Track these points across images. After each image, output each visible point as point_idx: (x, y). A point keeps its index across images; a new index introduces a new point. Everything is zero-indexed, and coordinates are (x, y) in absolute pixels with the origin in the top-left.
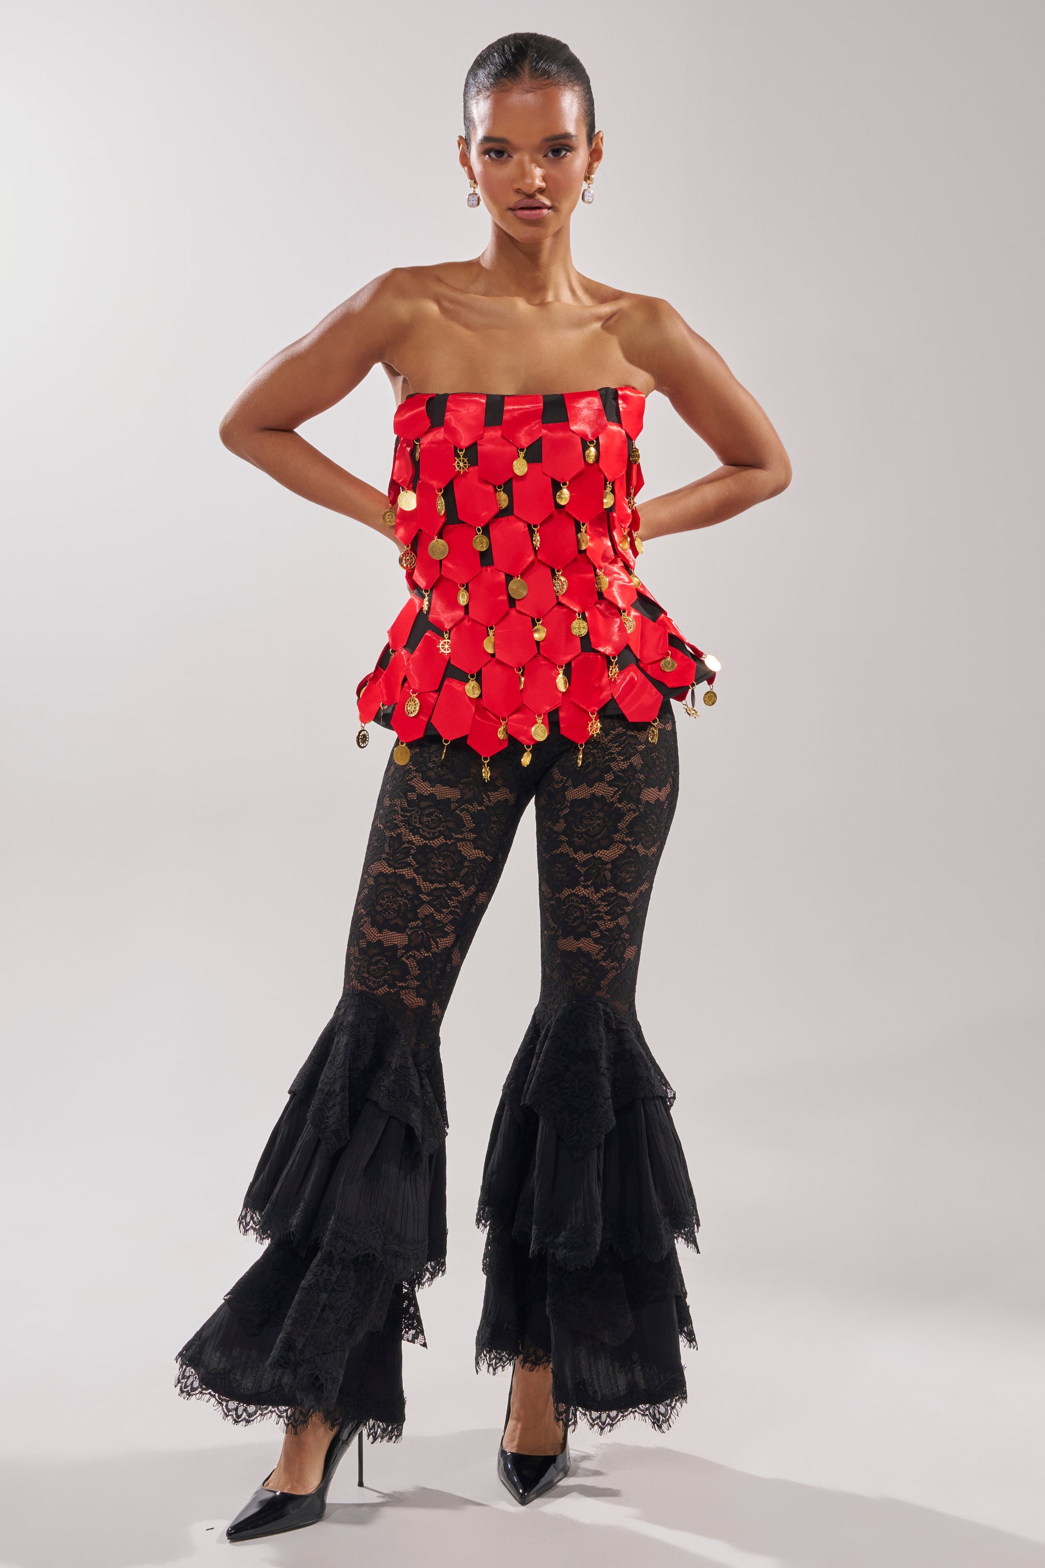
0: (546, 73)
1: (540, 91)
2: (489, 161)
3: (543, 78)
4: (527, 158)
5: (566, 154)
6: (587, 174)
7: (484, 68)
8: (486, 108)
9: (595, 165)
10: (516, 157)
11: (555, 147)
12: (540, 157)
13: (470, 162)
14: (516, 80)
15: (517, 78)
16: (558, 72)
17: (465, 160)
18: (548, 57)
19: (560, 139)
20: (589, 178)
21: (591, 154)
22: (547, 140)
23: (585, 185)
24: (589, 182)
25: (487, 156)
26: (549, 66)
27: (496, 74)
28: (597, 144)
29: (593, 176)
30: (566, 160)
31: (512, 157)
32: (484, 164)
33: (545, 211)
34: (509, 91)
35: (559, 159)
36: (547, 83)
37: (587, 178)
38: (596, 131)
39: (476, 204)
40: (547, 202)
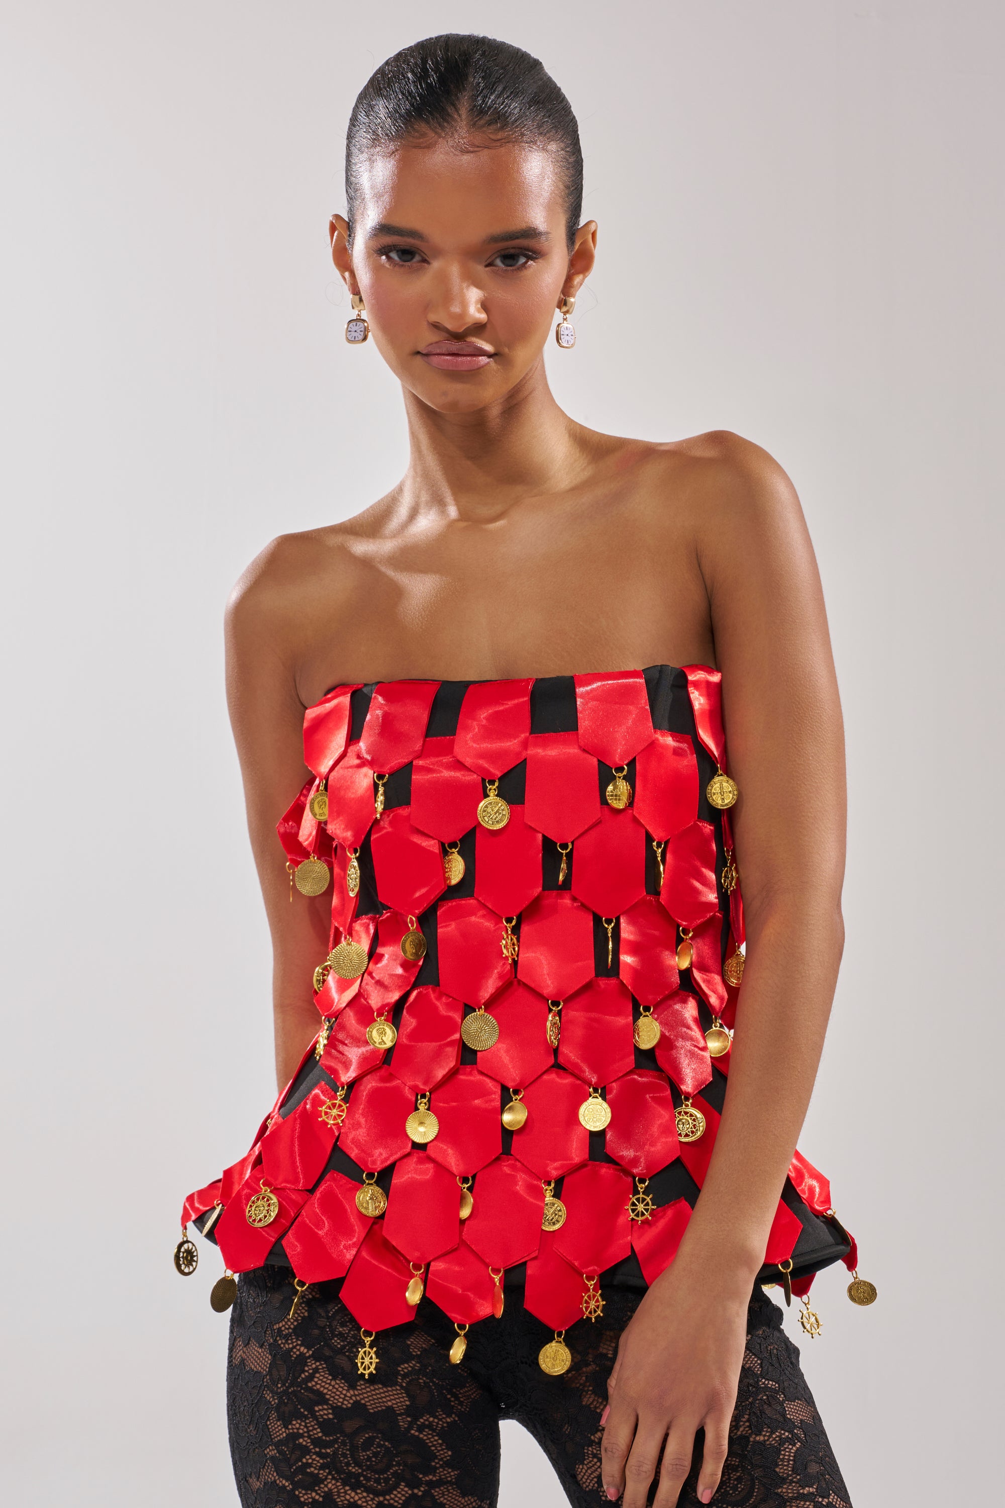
0: (500, 119)
1: (486, 151)
2: (387, 266)
3: (493, 127)
4: (455, 270)
5: (526, 262)
6: (562, 296)
7: (387, 98)
8: (388, 173)
9: (577, 279)
10: (436, 264)
11: (507, 252)
12: (480, 269)
13: (351, 260)
14: (443, 128)
15: (445, 124)
16: (520, 117)
17: (343, 259)
18: (504, 89)
19: (517, 238)
20: (565, 304)
21: (572, 263)
22: (494, 239)
23: (558, 315)
24: (564, 309)
25: (384, 257)
26: (505, 107)
27: (408, 112)
28: (584, 243)
29: (572, 300)
30: (527, 273)
31: (428, 263)
32: (376, 270)
33: (483, 360)
34: (429, 147)
35: (513, 270)
36: (499, 137)
37: (562, 303)
38: (582, 221)
39: (361, 337)
40: (488, 347)
